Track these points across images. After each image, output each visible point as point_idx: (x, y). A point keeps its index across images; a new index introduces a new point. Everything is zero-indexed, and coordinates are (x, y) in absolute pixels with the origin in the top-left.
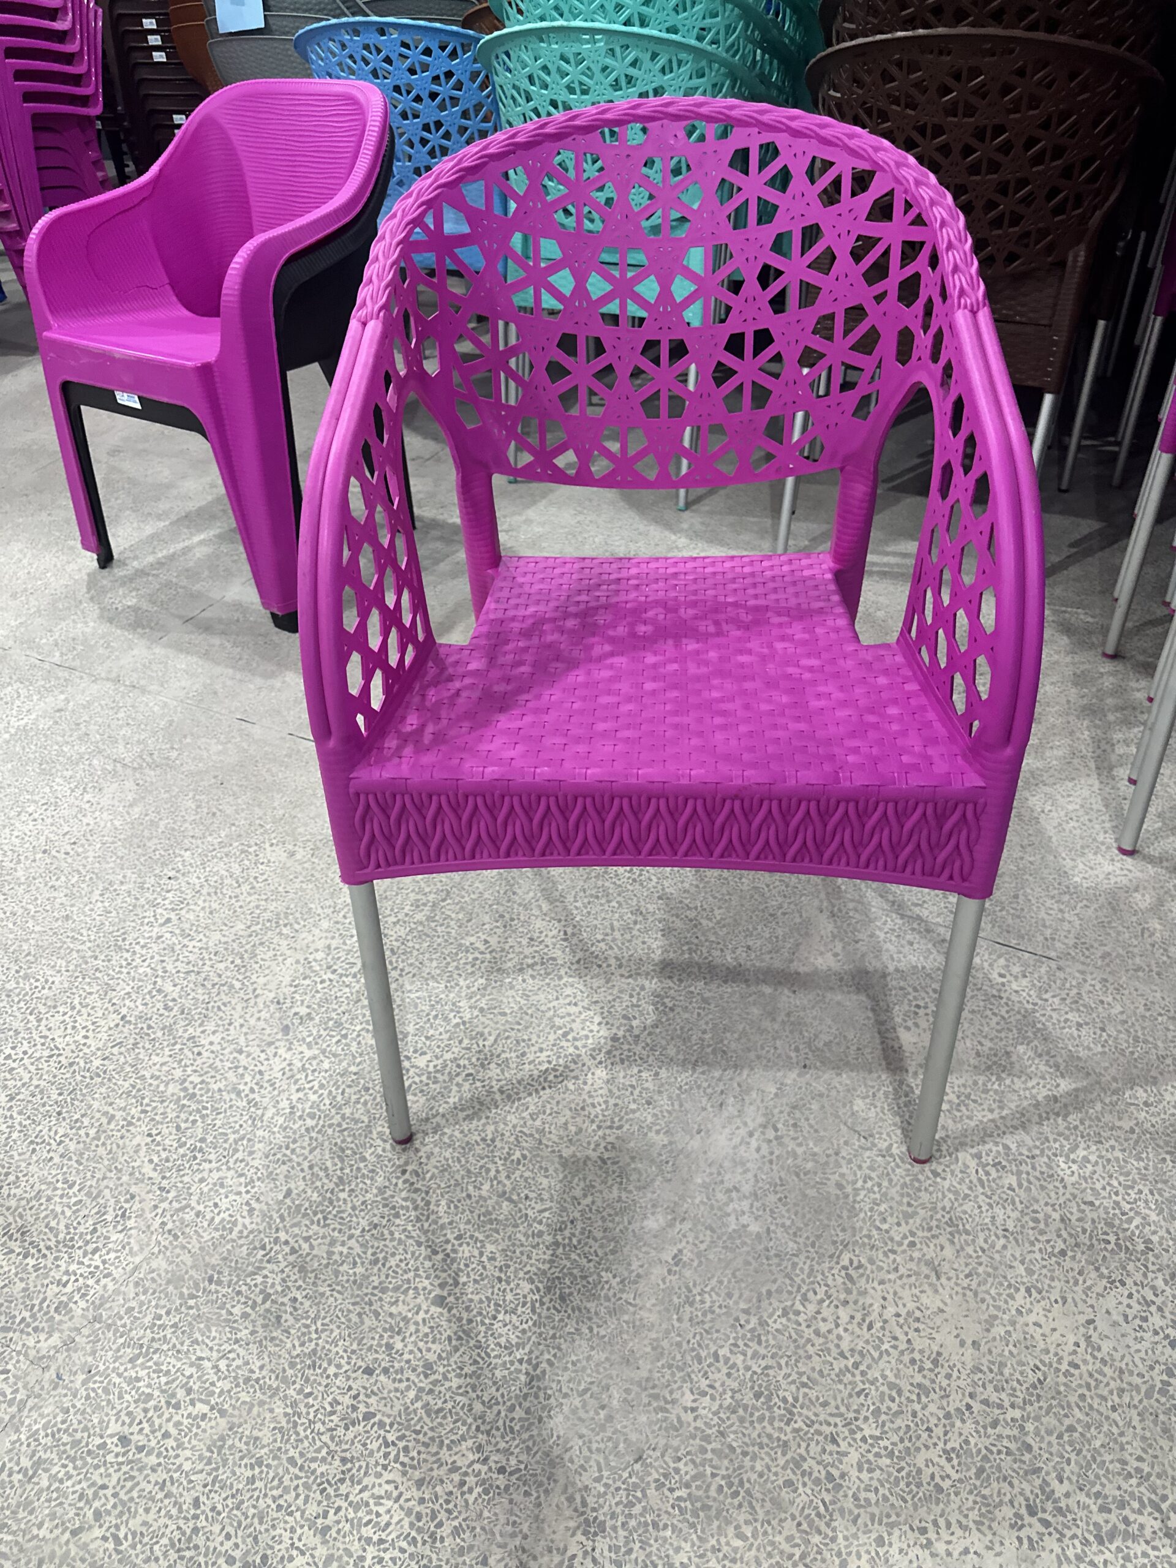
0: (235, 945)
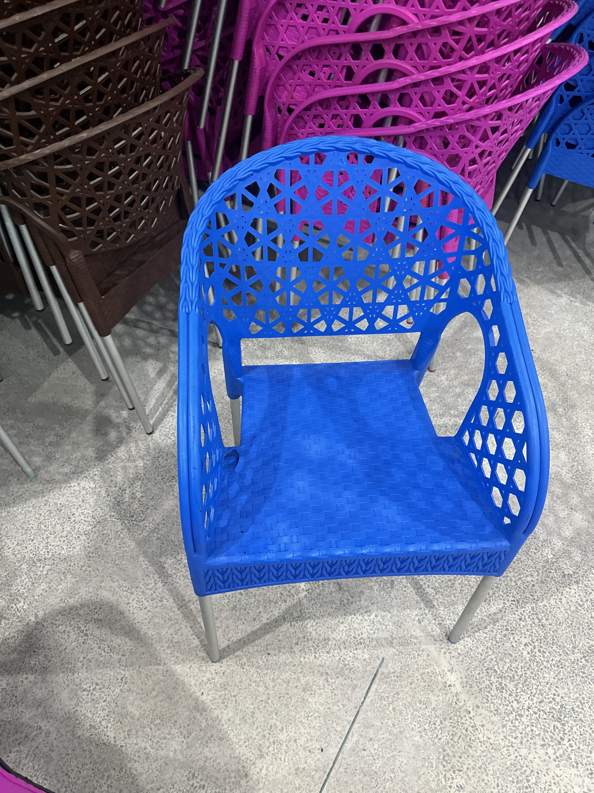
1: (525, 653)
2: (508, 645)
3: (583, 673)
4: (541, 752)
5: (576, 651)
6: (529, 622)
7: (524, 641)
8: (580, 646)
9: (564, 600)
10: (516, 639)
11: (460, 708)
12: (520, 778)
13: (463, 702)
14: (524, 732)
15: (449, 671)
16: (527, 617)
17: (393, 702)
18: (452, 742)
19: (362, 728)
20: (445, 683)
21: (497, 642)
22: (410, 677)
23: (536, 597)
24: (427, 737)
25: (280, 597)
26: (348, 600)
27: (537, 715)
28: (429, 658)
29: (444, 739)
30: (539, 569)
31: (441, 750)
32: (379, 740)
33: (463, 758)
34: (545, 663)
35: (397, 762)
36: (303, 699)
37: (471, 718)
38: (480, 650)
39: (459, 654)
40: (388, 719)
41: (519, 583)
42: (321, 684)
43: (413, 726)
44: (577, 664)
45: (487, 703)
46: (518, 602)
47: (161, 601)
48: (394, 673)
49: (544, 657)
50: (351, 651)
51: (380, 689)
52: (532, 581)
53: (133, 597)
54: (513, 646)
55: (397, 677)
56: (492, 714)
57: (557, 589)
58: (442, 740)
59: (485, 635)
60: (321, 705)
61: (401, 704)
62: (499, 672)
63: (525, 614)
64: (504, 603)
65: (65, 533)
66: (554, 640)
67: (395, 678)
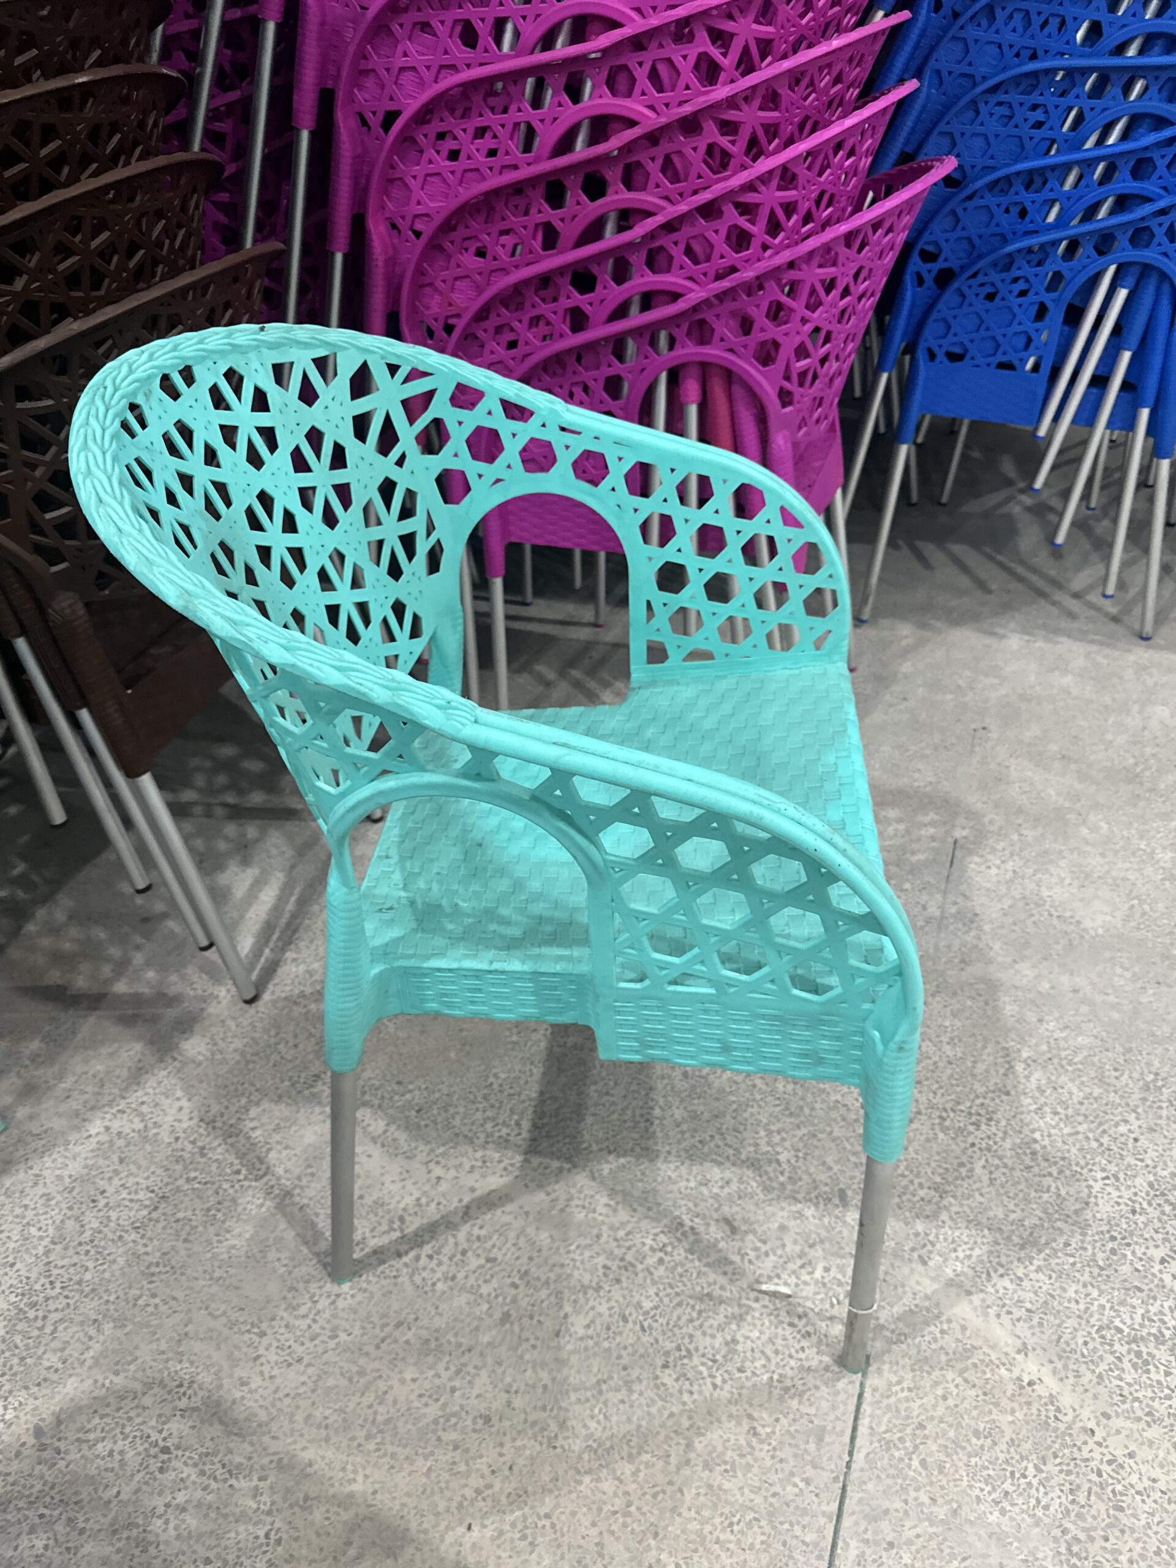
2: (1126, 1269)
6: (1153, 1213)
10: (1139, 1254)
11: (1070, 1428)
13: (1071, 1414)
15: (1019, 1352)
17: (916, 1447)
18: (1076, 1508)
20: (1019, 1379)
21: (1102, 1269)
22: (936, 1384)
23: (1149, 1162)
24: (1017, 1509)
25: (605, 1275)
26: (756, 1249)
28: (968, 1333)
29: (1055, 1506)
32: (909, 1542)
36: (710, 1487)
37: (1099, 1444)
38: (1071, 1293)
39: (1028, 1310)
40: (917, 1490)
42: (743, 1442)
43: (977, 1492)
45: (1123, 1402)
46: (1117, 1179)
47: (334, 1337)
48: (899, 1382)
50: (791, 1356)
51: (879, 1424)
52: (1130, 1131)
53: (265, 1341)
54: (1137, 1270)
55: (910, 1390)
56: (1143, 1425)
58: (1052, 1509)
59: (1071, 1260)
60: (756, 1490)
61: (934, 1448)
62: (1127, 1330)
65: (87, 1235)
67: (906, 1393)
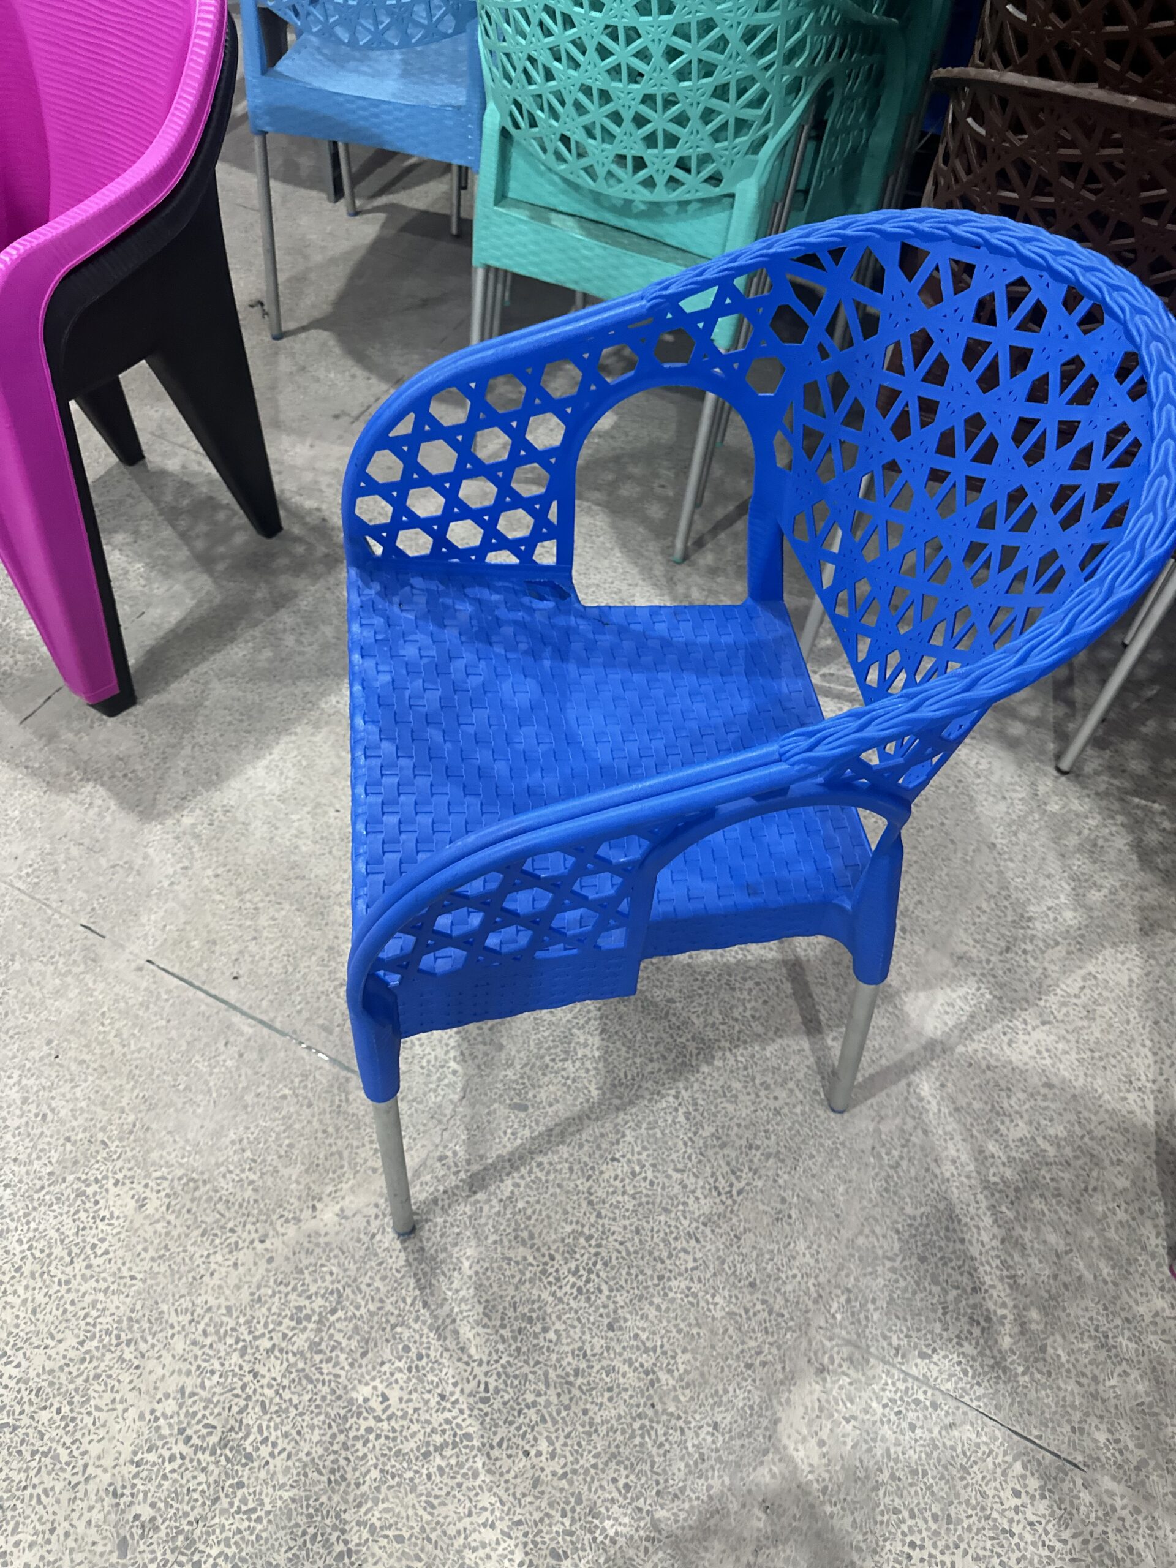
0: (63, 1378)
1: (366, 1391)
3: (314, 1537)
4: (171, 1385)
5: (366, 1535)
7: (394, 1395)
8: (375, 1548)
9: (489, 1535)
12: (136, 1326)
14: (211, 1353)
16: (447, 1415)
19: (260, 1041)
27: (238, 1391)
30: (571, 1483)
31: (206, 1177)
33: (187, 1216)
34: (341, 1438)
35: (200, 1097)
41: (532, 1413)
44: (335, 1528)
49: (356, 1438)
57: (519, 1523)
63: (455, 1412)
64: (480, 1364)
66: (393, 1477)
